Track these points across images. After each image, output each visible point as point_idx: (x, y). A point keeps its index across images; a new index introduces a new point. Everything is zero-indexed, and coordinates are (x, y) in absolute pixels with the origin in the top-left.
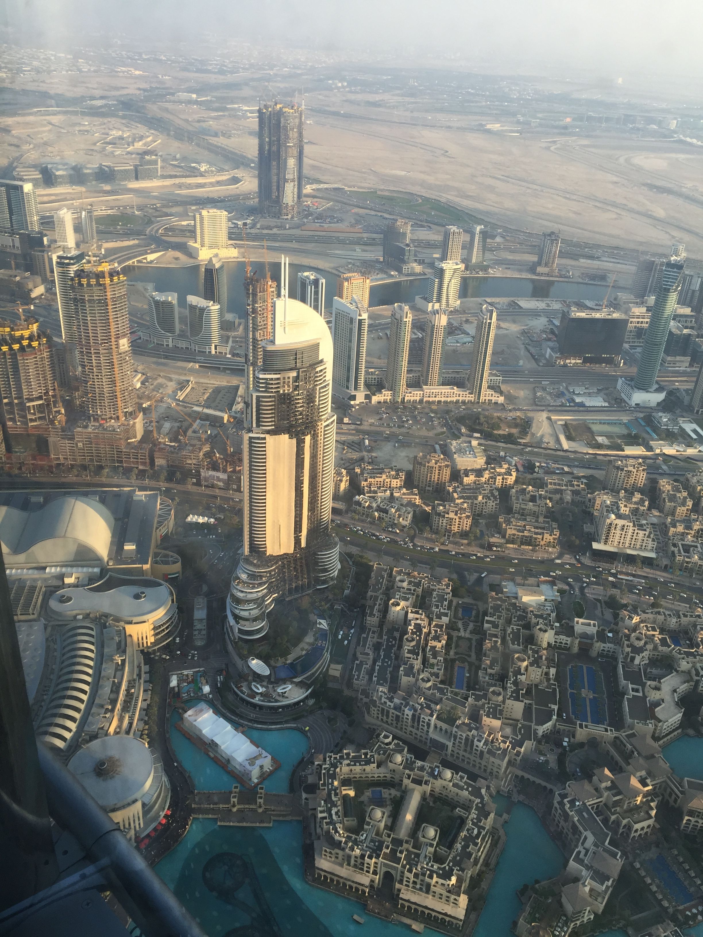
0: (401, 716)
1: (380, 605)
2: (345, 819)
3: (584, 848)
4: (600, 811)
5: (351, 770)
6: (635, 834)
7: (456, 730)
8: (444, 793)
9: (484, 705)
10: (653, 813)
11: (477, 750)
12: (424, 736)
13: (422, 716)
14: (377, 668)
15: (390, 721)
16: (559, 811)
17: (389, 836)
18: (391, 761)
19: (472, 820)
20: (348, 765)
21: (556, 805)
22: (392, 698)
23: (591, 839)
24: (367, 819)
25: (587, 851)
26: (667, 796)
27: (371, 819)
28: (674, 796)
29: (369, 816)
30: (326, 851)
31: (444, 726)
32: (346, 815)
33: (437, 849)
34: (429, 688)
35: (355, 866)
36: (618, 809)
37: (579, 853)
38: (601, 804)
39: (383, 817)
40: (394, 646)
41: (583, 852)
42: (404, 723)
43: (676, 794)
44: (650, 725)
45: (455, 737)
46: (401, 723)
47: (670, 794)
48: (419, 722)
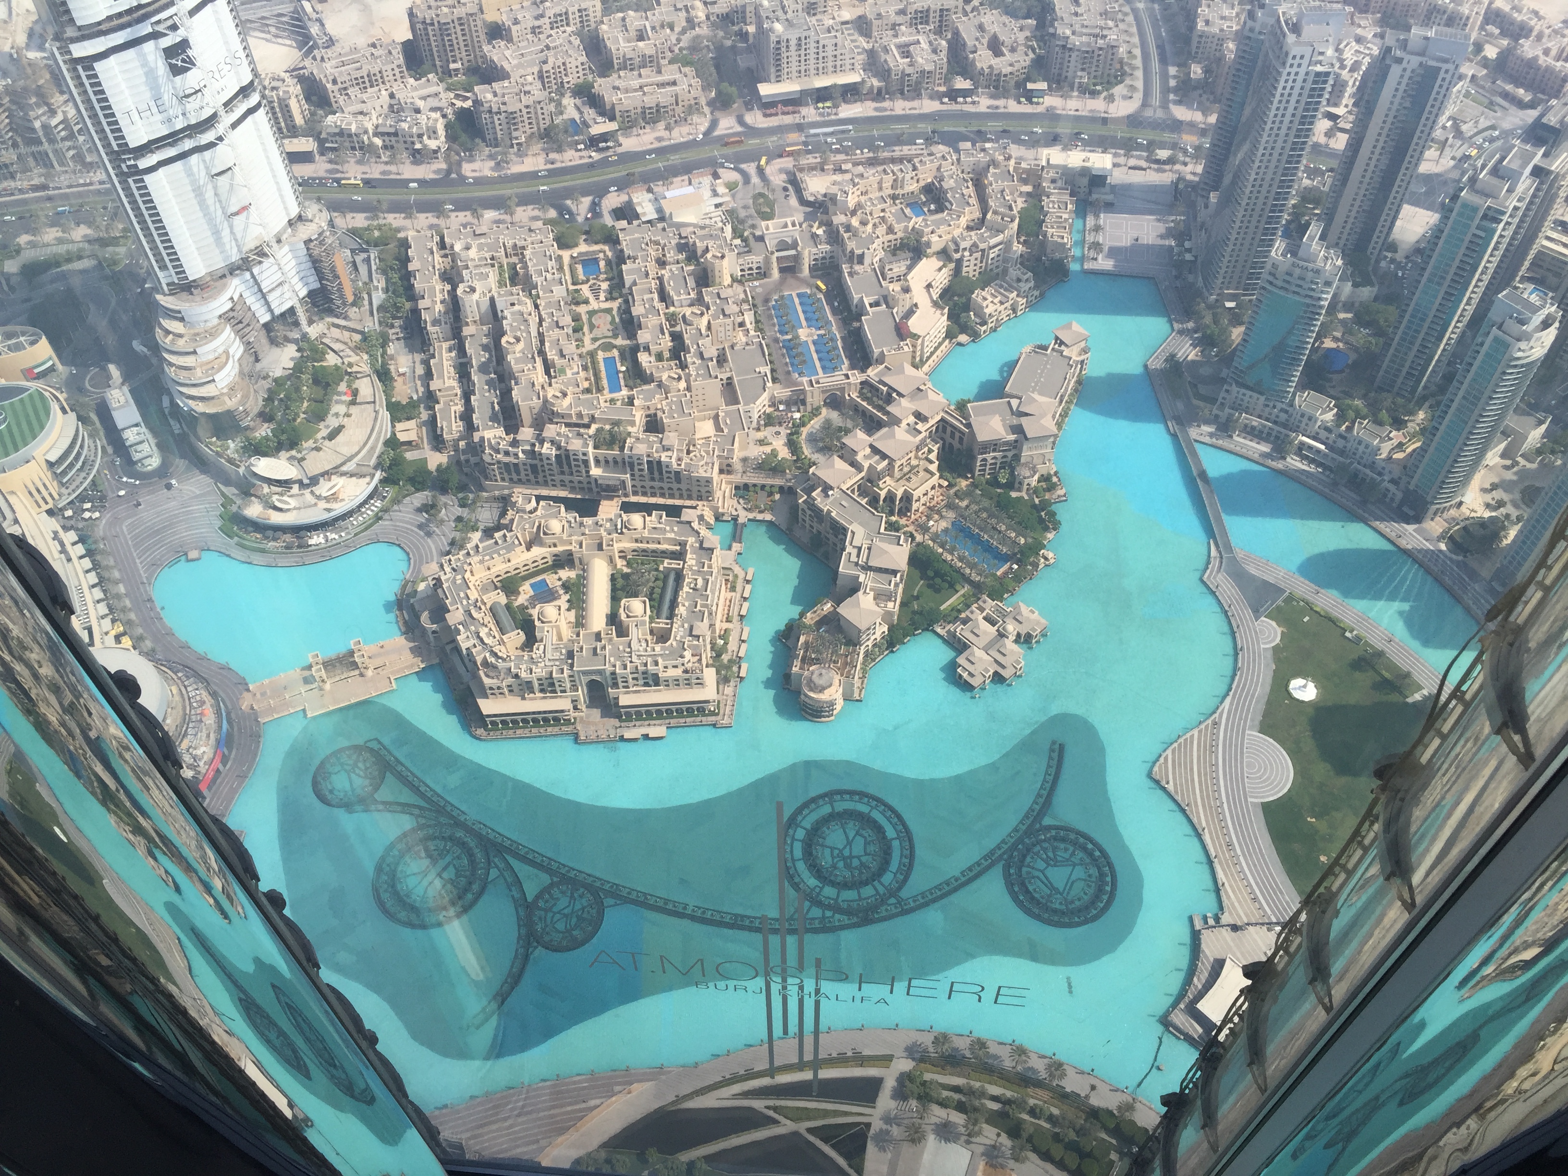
0: (539, 464)
1: (442, 301)
2: (504, 637)
3: (854, 548)
4: (864, 492)
5: (489, 569)
6: (918, 505)
7: (629, 454)
8: (640, 548)
9: (659, 404)
10: (934, 468)
11: (670, 472)
12: (585, 480)
13: (571, 453)
14: (474, 404)
16: (809, 512)
18: (544, 534)
19: (691, 569)
20: (482, 562)
21: (802, 505)
22: (516, 440)
23: (861, 531)
24: (537, 625)
25: (860, 549)
26: (949, 440)
27: (542, 622)
28: (957, 435)
29: (539, 619)
31: (610, 454)
33: (653, 625)
34: (568, 407)
35: (542, 691)
37: (849, 555)
38: (864, 480)
39: (560, 614)
44: (906, 348)
45: (632, 465)
46: (541, 474)
47: (953, 435)
48: (569, 463)
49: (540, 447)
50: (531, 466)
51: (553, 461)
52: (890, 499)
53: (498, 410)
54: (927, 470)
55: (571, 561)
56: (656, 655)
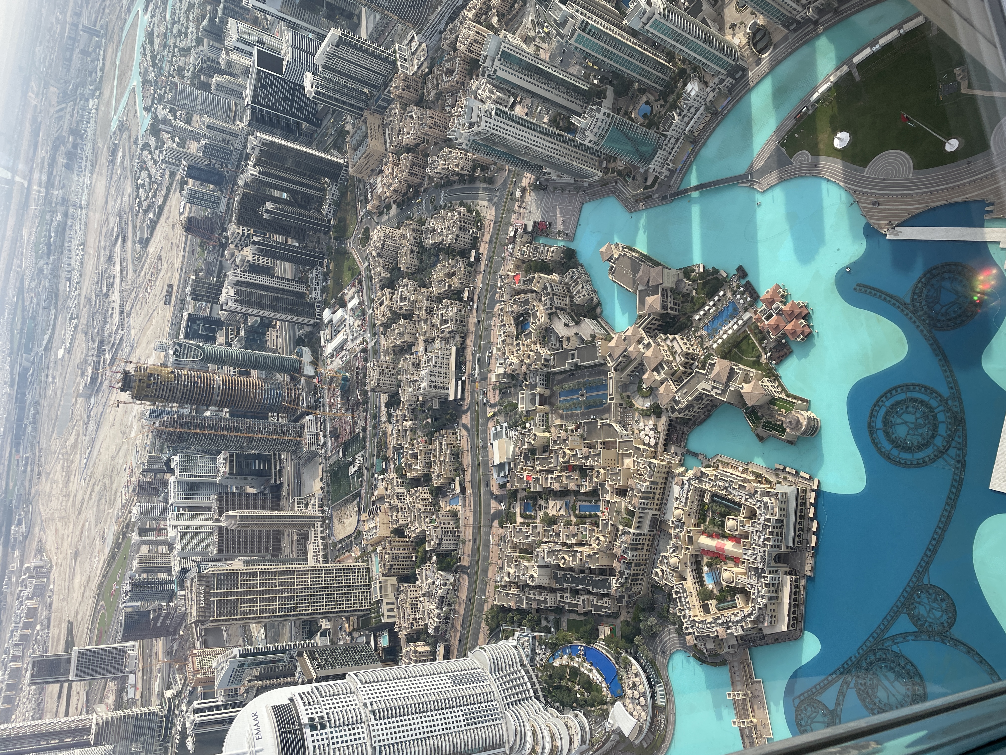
0: (635, 561)
1: (535, 594)
5: (694, 605)
7: (637, 508)
8: (693, 514)
9: (611, 486)
12: (648, 537)
13: (631, 542)
15: (642, 572)
17: (744, 562)
18: (678, 568)
21: (682, 415)
22: (620, 572)
25: (713, 387)
26: (655, 327)
27: (733, 582)
28: (653, 322)
29: (730, 583)
30: (771, 623)
31: (636, 520)
33: (743, 516)
35: (777, 592)
36: (674, 365)
37: (716, 393)
40: (571, 576)
41: (715, 390)
44: (599, 343)
45: (644, 509)
47: (653, 324)
48: (637, 544)
49: (626, 559)
50: (636, 566)
51: (635, 554)
52: (685, 365)
53: (601, 578)
54: (672, 341)
55: (696, 556)
56: (763, 518)
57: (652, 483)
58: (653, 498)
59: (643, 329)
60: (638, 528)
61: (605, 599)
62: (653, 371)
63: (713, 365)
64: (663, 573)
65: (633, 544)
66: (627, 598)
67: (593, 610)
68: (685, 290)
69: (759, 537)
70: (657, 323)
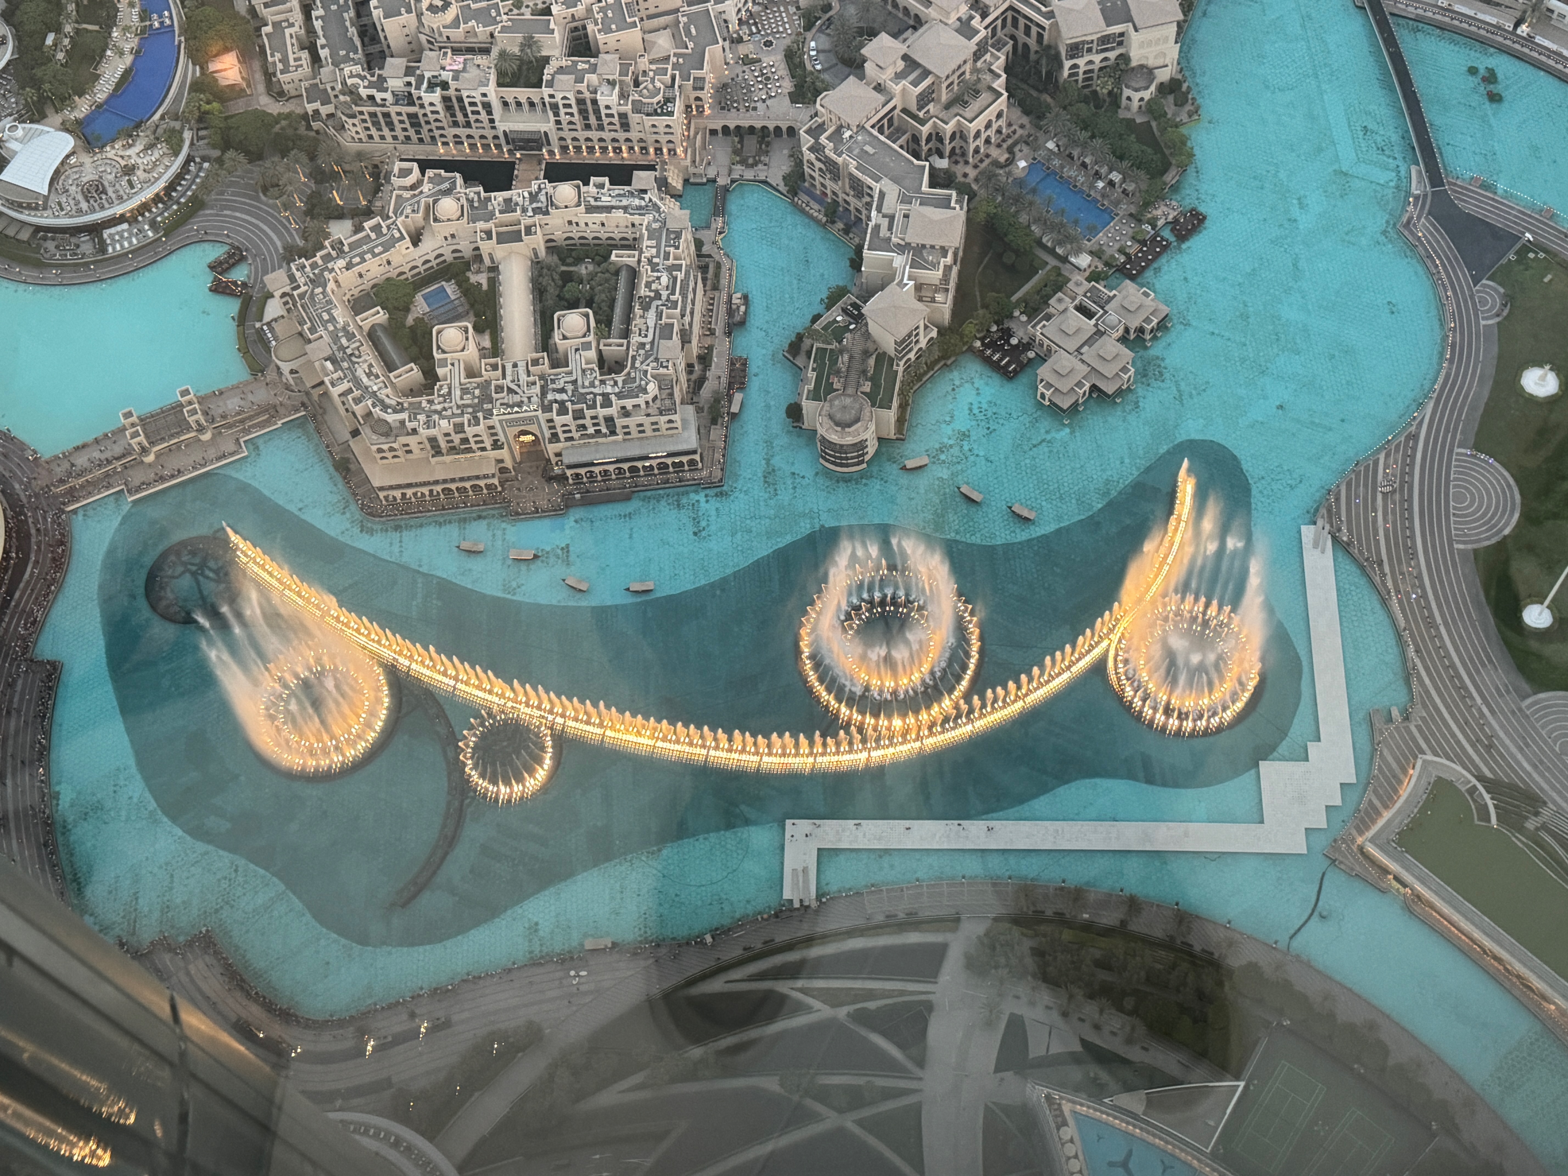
0: (421, 112)
2: (391, 375)
3: (884, 216)
4: (898, 130)
5: (361, 276)
6: (977, 143)
7: (550, 91)
8: (575, 235)
9: (589, 10)
10: (999, 84)
11: (612, 116)
12: (489, 133)
13: (465, 94)
14: (318, 24)
15: (400, 134)
16: (818, 165)
17: (495, 367)
18: (436, 220)
19: (650, 261)
20: (349, 266)
21: (808, 154)
22: (382, 79)
23: (892, 191)
24: (437, 356)
25: (892, 218)
26: (1021, 37)
27: (444, 352)
28: (1034, 30)
29: (439, 347)
30: (380, 451)
31: (523, 93)
32: (390, 367)
33: (601, 347)
34: (456, 23)
35: (453, 450)
36: (931, 106)
37: (877, 227)
38: (897, 111)
39: (467, 339)
41: (885, 223)
42: (434, 125)
43: (1038, 25)
45: (555, 107)
46: (426, 128)
47: (1027, 30)
48: (463, 108)
49: (418, 88)
50: (409, 115)
51: (439, 107)
52: (937, 136)
53: (353, 31)
54: (991, 89)
55: (479, 258)
56: (609, 389)
57: (623, 116)
58: (588, 127)
59: (1011, 8)
60: (505, 104)
61: (305, 55)
62: (905, 57)
63: (945, 203)
64: (413, 187)
65: (460, 99)
66: (325, 110)
67: (268, 29)
68: (1127, 92)
69: (562, 390)
70: (1032, 42)
